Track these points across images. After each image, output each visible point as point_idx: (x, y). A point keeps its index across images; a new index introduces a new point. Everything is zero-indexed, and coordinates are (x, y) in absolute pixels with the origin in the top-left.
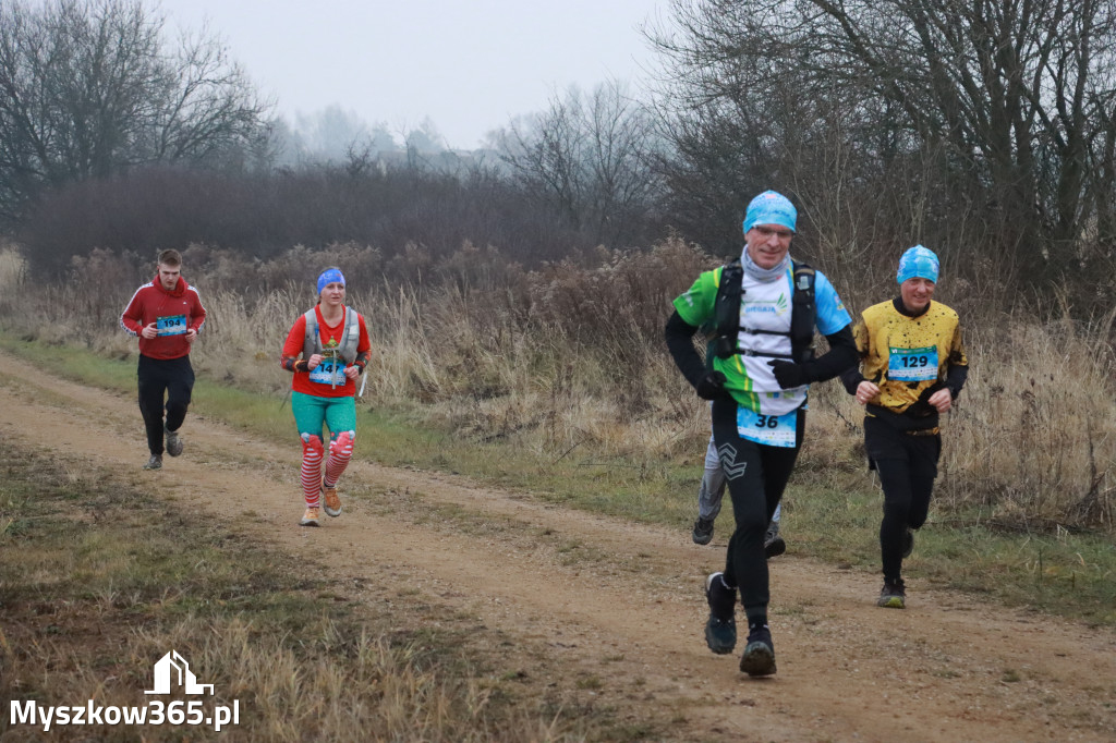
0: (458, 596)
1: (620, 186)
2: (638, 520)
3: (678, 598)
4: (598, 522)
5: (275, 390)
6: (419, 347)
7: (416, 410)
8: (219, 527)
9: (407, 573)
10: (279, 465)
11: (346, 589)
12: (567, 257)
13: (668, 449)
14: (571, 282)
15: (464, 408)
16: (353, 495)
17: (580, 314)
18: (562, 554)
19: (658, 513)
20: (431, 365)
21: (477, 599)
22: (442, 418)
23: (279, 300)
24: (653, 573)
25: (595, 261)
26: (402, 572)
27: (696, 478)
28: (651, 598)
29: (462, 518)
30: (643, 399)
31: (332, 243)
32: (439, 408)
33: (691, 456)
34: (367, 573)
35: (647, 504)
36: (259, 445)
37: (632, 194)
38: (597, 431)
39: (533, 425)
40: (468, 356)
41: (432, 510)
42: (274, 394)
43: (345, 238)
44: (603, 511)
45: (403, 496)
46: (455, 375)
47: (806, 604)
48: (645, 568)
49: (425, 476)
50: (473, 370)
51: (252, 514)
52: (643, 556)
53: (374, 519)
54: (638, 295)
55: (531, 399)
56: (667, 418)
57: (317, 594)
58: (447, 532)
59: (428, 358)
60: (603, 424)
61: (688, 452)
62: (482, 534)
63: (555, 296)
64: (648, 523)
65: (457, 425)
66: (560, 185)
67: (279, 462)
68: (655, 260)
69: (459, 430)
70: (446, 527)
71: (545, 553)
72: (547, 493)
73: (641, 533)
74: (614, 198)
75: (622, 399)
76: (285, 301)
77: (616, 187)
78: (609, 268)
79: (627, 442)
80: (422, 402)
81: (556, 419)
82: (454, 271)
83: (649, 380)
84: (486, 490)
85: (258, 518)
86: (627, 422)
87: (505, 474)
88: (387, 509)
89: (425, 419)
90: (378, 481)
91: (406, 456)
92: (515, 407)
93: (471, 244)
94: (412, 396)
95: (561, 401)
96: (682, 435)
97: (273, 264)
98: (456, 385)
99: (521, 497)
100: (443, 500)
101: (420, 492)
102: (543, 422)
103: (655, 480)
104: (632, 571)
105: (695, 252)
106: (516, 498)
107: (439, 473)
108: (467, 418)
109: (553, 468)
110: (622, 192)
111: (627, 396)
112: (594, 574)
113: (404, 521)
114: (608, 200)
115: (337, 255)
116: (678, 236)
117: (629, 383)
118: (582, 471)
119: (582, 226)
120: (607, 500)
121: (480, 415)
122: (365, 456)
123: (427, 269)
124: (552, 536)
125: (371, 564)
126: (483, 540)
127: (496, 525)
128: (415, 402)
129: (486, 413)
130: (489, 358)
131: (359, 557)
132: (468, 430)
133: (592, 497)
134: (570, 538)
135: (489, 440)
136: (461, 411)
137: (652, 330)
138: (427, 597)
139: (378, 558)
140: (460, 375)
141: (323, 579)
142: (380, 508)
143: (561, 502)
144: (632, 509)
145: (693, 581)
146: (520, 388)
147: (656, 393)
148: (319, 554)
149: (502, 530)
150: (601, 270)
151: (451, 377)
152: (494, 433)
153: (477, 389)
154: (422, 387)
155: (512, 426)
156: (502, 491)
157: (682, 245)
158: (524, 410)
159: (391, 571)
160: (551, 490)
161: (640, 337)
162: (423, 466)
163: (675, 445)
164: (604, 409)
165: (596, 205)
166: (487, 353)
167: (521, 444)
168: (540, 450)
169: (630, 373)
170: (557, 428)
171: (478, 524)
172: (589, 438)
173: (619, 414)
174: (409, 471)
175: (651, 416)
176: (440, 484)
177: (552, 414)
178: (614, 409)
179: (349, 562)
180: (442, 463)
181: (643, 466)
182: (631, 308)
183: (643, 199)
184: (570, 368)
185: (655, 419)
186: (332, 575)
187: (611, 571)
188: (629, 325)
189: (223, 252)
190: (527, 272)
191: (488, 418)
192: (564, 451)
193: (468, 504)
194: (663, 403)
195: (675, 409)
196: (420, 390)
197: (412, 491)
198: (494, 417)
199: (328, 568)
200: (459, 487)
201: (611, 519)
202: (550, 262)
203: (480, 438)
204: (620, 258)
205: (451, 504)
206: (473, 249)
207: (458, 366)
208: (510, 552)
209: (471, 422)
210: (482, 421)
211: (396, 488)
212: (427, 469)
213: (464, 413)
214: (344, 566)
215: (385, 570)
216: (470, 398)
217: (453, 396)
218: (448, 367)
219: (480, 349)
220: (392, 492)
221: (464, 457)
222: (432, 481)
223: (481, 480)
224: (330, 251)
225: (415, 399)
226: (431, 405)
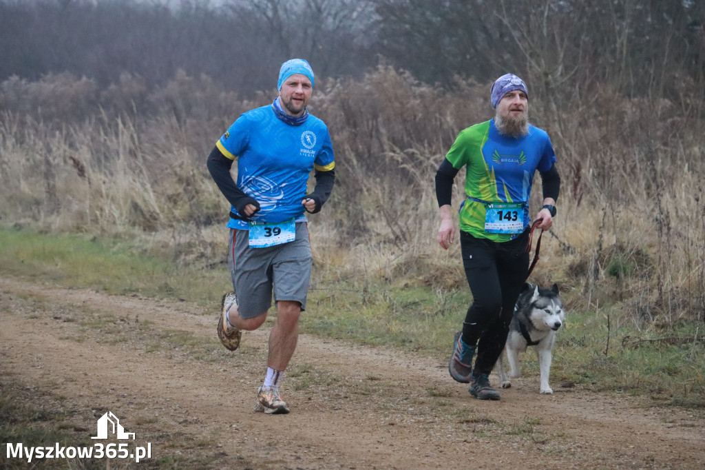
0: (196, 423)
1: (329, 14)
2: (364, 343)
3: (409, 420)
4: (326, 346)
6: (139, 177)
7: (138, 239)
9: (143, 401)
10: (6, 296)
11: (85, 419)
13: (389, 272)
15: (188, 236)
16: (83, 324)
18: (293, 379)
19: (382, 336)
20: (152, 194)
21: (214, 425)
22: (165, 246)
24: (383, 395)
26: (138, 401)
27: (417, 300)
28: (384, 420)
29: (193, 345)
30: (361, 224)
31: (45, 73)
32: (163, 236)
33: (411, 278)
35: (371, 327)
37: (341, 21)
40: (188, 184)
41: (162, 337)
43: (59, 68)
44: (329, 335)
45: (133, 324)
46: (175, 202)
47: (533, 423)
48: (375, 391)
49: (151, 305)
50: (193, 197)
52: (372, 379)
53: (105, 348)
54: (351, 122)
56: (385, 242)
57: (57, 425)
58: (179, 359)
59: (148, 186)
60: (324, 249)
61: (407, 275)
62: (214, 361)
64: (373, 345)
65: (181, 253)
66: (270, 14)
67: (5, 293)
68: (368, 88)
69: (183, 257)
70: (178, 354)
73: (368, 354)
74: (323, 26)
75: (342, 225)
77: (325, 15)
79: (348, 267)
80: (145, 230)
82: (169, 100)
83: (367, 204)
86: (348, 246)
88: (118, 338)
89: (149, 246)
90: (106, 309)
91: (132, 284)
93: (184, 73)
94: (134, 224)
96: (402, 259)
98: (177, 213)
100: (172, 328)
101: (150, 320)
103: (377, 303)
104: (363, 394)
105: (405, 79)
107: (165, 300)
108: (190, 245)
110: (330, 20)
111: (345, 222)
112: (326, 398)
113: (136, 349)
114: (317, 28)
115: (52, 86)
116: (387, 64)
117: (346, 208)
120: (332, 324)
121: (203, 243)
122: (90, 284)
123: (142, 99)
125: (108, 394)
126: (215, 366)
128: (137, 231)
129: (209, 241)
131: (95, 387)
132: (191, 257)
133: (317, 321)
135: (213, 266)
136: (184, 239)
137: (366, 156)
138: (165, 424)
139: (114, 387)
140: (180, 203)
141: (61, 410)
142: (111, 337)
144: (357, 332)
145: (423, 403)
147: (373, 217)
148: (55, 385)
151: (171, 205)
152: (217, 260)
153: (199, 217)
154: (143, 215)
157: (392, 72)
159: (129, 400)
161: (355, 162)
162: (150, 294)
163: (395, 269)
164: (325, 234)
165: (305, 32)
169: (348, 199)
171: (209, 351)
173: (338, 239)
174: (136, 300)
175: (370, 239)
176: (167, 311)
178: (333, 234)
179: (85, 392)
180: (167, 290)
181: (365, 291)
182: (345, 134)
183: (351, 26)
185: (373, 243)
186: (69, 405)
187: (343, 395)
188: (344, 151)
190: (240, 99)
191: (210, 244)
193: (197, 331)
194: (380, 227)
195: (394, 233)
196: (141, 219)
197: (142, 319)
198: (216, 244)
199: (65, 399)
200: (186, 314)
201: (337, 342)
202: (264, 92)
203: (204, 265)
204: (333, 87)
205: (181, 331)
206: (187, 78)
207: (178, 194)
208: (242, 378)
209: (194, 249)
210: (205, 248)
211: (125, 316)
212: (154, 296)
213: (188, 240)
214: (81, 396)
215: (122, 399)
216: (192, 226)
217: (174, 224)
218: (168, 196)
219: (198, 177)
220: (122, 320)
221: (189, 285)
222: (159, 309)
223: (208, 306)
224: (44, 81)
225: (137, 227)
226: (153, 233)
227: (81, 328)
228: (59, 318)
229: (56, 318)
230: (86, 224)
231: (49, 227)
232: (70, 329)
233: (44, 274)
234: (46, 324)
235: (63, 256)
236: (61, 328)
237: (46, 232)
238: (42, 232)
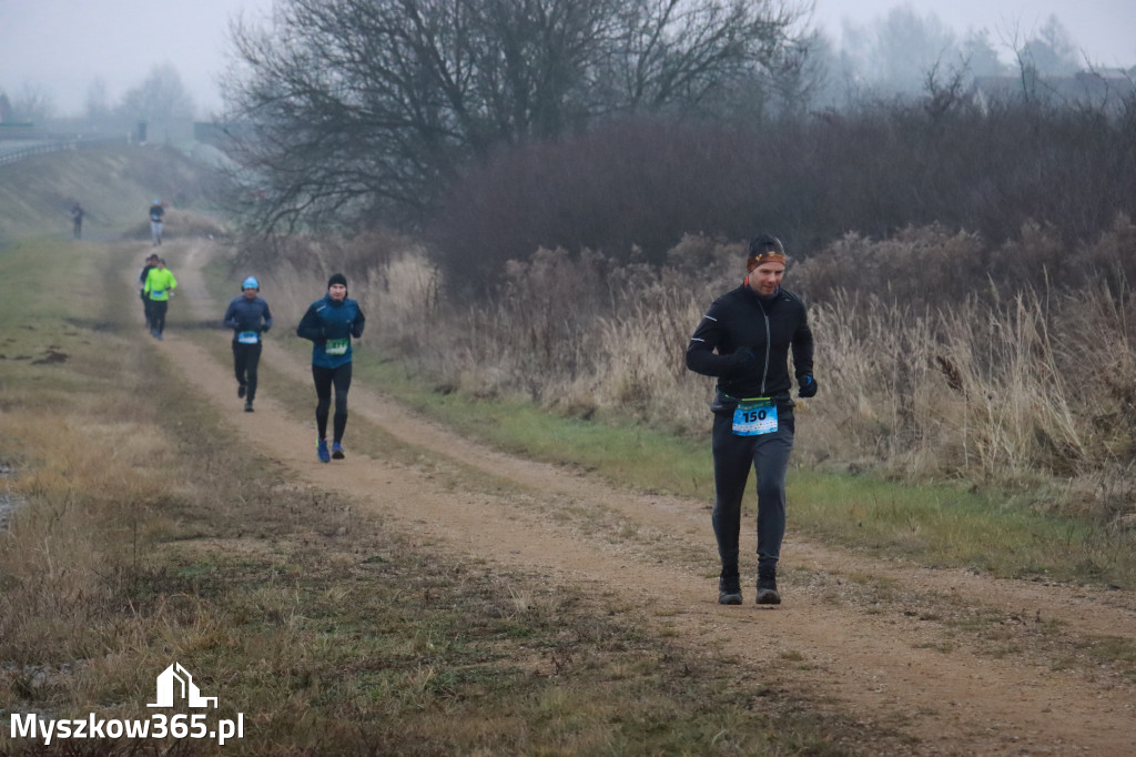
5: (821, 460)
6: (1048, 387)
7: (1046, 487)
8: (745, 678)
10: (833, 579)
15: (1126, 483)
16: (951, 624)
20: (1068, 416)
22: (1089, 499)
23: (822, 318)
29: (1131, 660)
32: (1084, 484)
36: (800, 547)
40: (1129, 400)
41: (1081, 647)
42: (819, 467)
43: (924, 217)
45: (1032, 625)
46: (1108, 429)
49: (1065, 594)
51: (795, 657)
53: (986, 662)
58: (1106, 682)
59: (1063, 403)
65: (1115, 511)
67: (832, 573)
69: (1117, 517)
70: (1104, 675)
76: (831, 320)
80: (1056, 474)
82: (1102, 263)
85: (804, 663)
88: (1007, 646)
89: (1062, 501)
90: (990, 601)
91: (1032, 561)
93: (1127, 219)
94: (1038, 465)
97: (810, 262)
98: (1110, 446)
100: (1097, 632)
101: (1060, 619)
107: (1087, 587)
108: (1129, 498)
113: (1035, 665)
115: (912, 246)
122: (966, 561)
123: (1057, 262)
125: (986, 735)
128: (1044, 475)
131: (968, 724)
136: (1119, 488)
139: (997, 725)
140: (1116, 430)
142: (995, 645)
148: (902, 719)
151: (1102, 433)
154: (1054, 450)
159: (1020, 746)
162: (1061, 576)
174: (1040, 586)
176: (1090, 605)
179: (952, 732)
180: (1091, 572)
186: (926, 752)
189: (732, 247)
196: (1051, 456)
197: (1046, 616)
199: (919, 741)
200: (1121, 611)
205: (1110, 637)
206: (1132, 227)
207: (1113, 416)
211: (1020, 612)
212: (1068, 581)
213: (1126, 491)
214: (944, 738)
215: (1011, 745)
217: (1105, 463)
218: (1095, 418)
220: (1014, 618)
221: (1127, 563)
222: (1077, 601)
224: (900, 238)
225: (1043, 470)
226: (1070, 479)
227: (948, 630)
228: (914, 614)
229: (909, 614)
230: (961, 464)
231: (902, 470)
232: (931, 632)
233: (894, 544)
234: (893, 623)
235: (923, 515)
236: (916, 629)
237: (898, 478)
238: (891, 478)
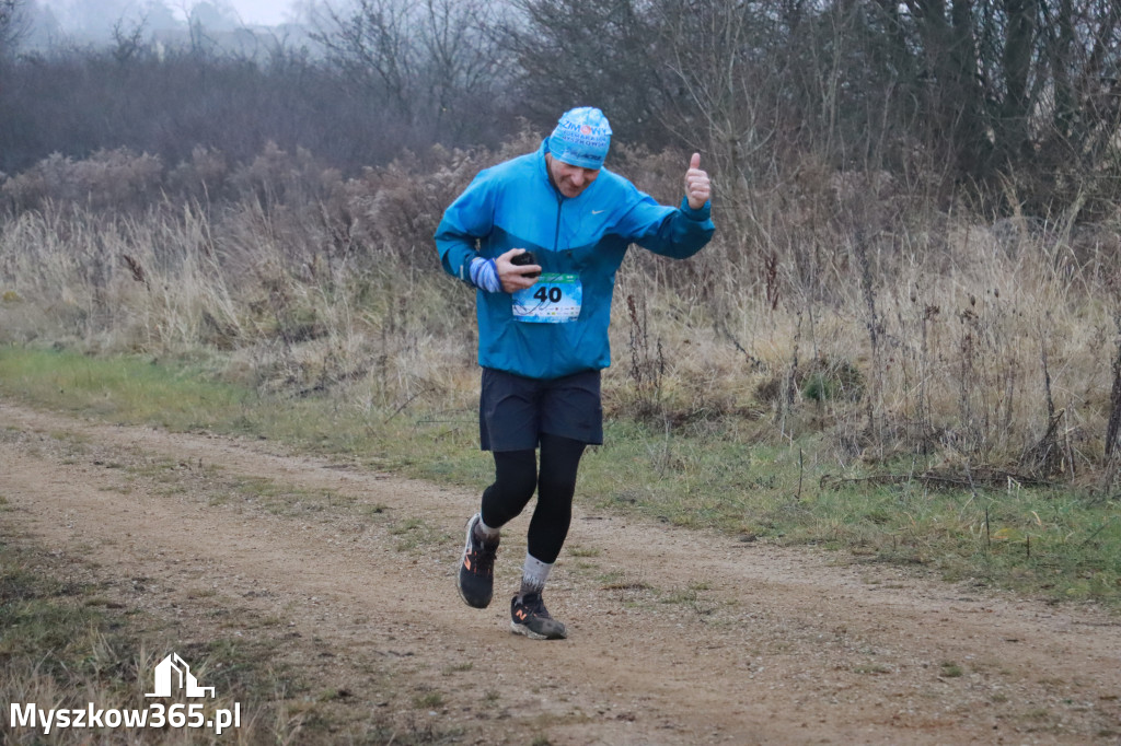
0: (265, 595)
1: (461, 67)
4: (444, 494)
5: (30, 339)
6: (213, 280)
7: (211, 360)
9: (200, 568)
10: (37, 436)
11: (122, 593)
12: (396, 161)
14: (401, 192)
15: (272, 356)
16: (131, 471)
17: (415, 231)
18: (396, 537)
20: (229, 302)
21: (288, 598)
22: (245, 368)
23: (33, 224)
24: (510, 556)
25: (431, 165)
26: (194, 568)
29: (270, 495)
31: (97, 149)
32: (240, 356)
34: (150, 570)
36: (11, 411)
37: (476, 76)
38: (439, 379)
39: (359, 374)
40: (275, 289)
41: (232, 486)
43: (114, 142)
44: (448, 480)
46: (260, 312)
47: (699, 589)
49: (223, 444)
50: (282, 306)
53: (158, 501)
55: (355, 340)
57: (85, 601)
58: (251, 513)
59: (226, 293)
60: (447, 369)
62: (295, 515)
63: (383, 211)
65: (264, 377)
66: (385, 68)
67: (36, 432)
69: (266, 382)
70: (250, 508)
71: (376, 536)
72: (377, 460)
74: (454, 83)
75: (471, 338)
76: (40, 226)
77: (455, 68)
78: (449, 173)
80: (219, 349)
81: (387, 365)
82: (255, 181)
84: (301, 458)
85: (9, 506)
87: (325, 438)
88: (174, 488)
89: (224, 369)
90: (163, 451)
91: (199, 418)
92: (336, 352)
93: (275, 146)
94: (206, 342)
95: (393, 342)
97: (22, 178)
98: (260, 326)
99: (345, 466)
100: (247, 474)
101: (218, 464)
102: (372, 369)
106: (339, 467)
107: (241, 438)
108: (276, 367)
109: (385, 427)
110: (463, 75)
112: (437, 561)
113: (196, 502)
114: (446, 86)
115: (105, 165)
118: (421, 430)
119: (415, 119)
120: (452, 466)
121: (293, 364)
122: (147, 419)
124: (384, 515)
125: (154, 559)
126: (297, 522)
127: (314, 503)
128: (210, 349)
129: (300, 360)
130: (302, 291)
131: (140, 551)
132: (277, 383)
133: (435, 463)
134: (406, 516)
135: (304, 394)
136: (268, 359)
138: (225, 599)
139: (164, 550)
140: (266, 313)
141: (93, 581)
142: (166, 487)
143: (394, 469)
146: (341, 329)
148: (88, 549)
149: (321, 509)
150: (438, 176)
151: (255, 316)
152: (310, 386)
153: (288, 330)
154: (218, 329)
155: (333, 375)
156: (321, 459)
158: (347, 355)
159: (180, 567)
160: (383, 456)
162: (222, 431)
164: (448, 350)
165: (431, 91)
166: (300, 285)
167: (344, 397)
168: (369, 405)
170: (390, 375)
171: (290, 503)
172: (430, 388)
173: (466, 356)
174: (204, 438)
176: (242, 452)
177: (383, 360)
178: (459, 350)
179: (126, 558)
180: (245, 426)
183: (489, 83)
184: (403, 301)
186: (104, 576)
190: (345, 180)
191: (302, 366)
192: (399, 405)
193: (278, 477)
196: (216, 334)
197: (208, 462)
198: (310, 365)
199: (100, 566)
200: (267, 456)
201: (459, 489)
202: (374, 168)
203: (292, 392)
204: (461, 160)
205: (256, 478)
206: (279, 152)
207: (264, 302)
208: (331, 536)
209: (281, 373)
210: (295, 371)
211: (187, 460)
212: (227, 434)
213: (272, 361)
214: (120, 563)
215: (173, 566)
216: (279, 342)
217: (258, 340)
218: (250, 304)
219: (290, 280)
220: (182, 465)
221: (273, 417)
222: (233, 450)
223: (295, 446)
224: (95, 159)
225: (210, 345)
226: (230, 353)
227: (128, 476)
228: (102, 463)
229: (97, 463)
230: (145, 342)
231: (98, 347)
232: (115, 477)
233: (89, 406)
234: (84, 471)
235: (113, 384)
236: (103, 475)
237: (94, 353)
238: (88, 353)
